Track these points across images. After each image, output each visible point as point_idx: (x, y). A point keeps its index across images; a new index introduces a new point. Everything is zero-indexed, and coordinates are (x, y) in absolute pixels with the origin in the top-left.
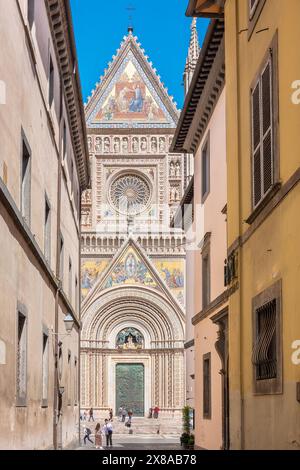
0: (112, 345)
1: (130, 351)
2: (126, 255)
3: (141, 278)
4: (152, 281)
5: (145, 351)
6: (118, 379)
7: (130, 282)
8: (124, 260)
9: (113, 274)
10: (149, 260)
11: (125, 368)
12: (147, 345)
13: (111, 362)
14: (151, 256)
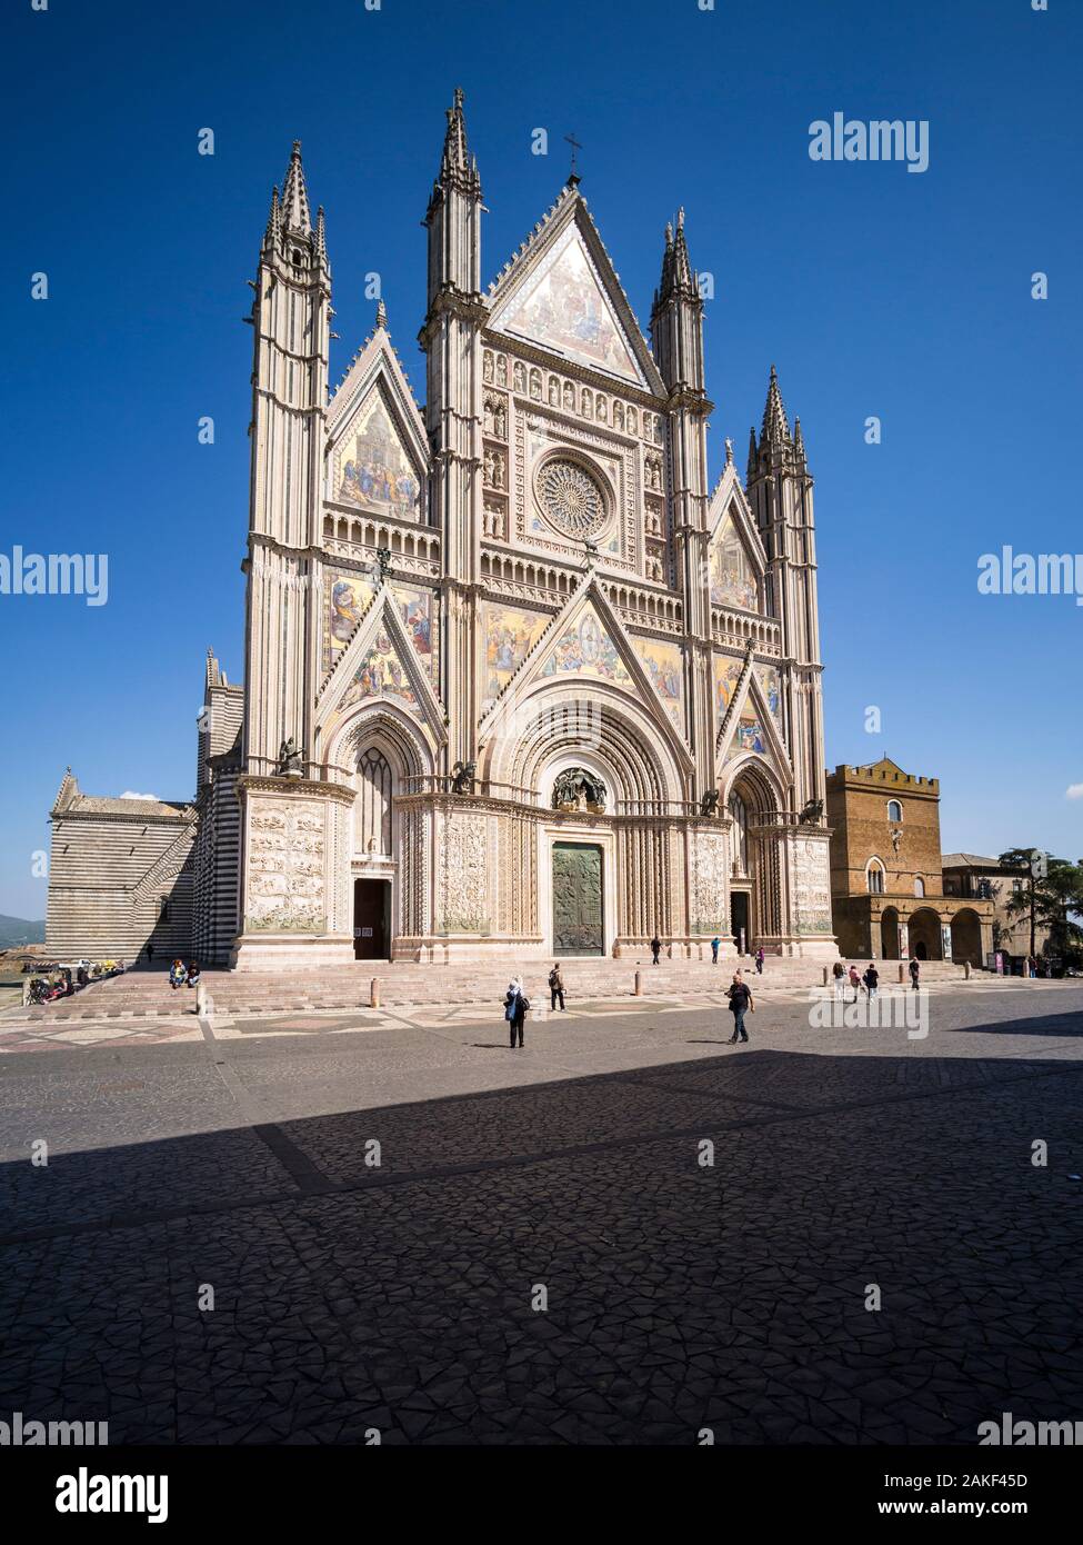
0: (544, 802)
1: (579, 818)
2: (581, 617)
3: (608, 667)
4: (627, 678)
5: (606, 820)
6: (557, 874)
7: (589, 672)
8: (576, 625)
9: (558, 650)
10: (626, 634)
11: (568, 853)
12: (609, 809)
13: (545, 837)
14: (629, 627)
